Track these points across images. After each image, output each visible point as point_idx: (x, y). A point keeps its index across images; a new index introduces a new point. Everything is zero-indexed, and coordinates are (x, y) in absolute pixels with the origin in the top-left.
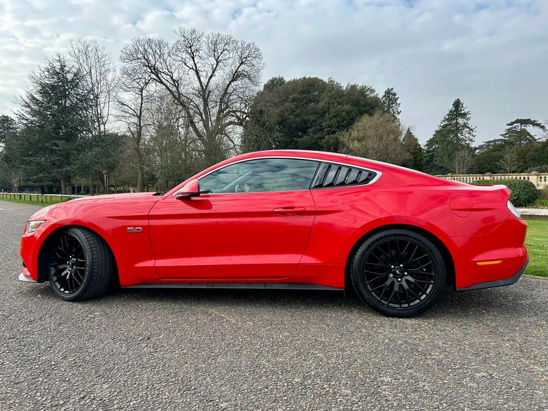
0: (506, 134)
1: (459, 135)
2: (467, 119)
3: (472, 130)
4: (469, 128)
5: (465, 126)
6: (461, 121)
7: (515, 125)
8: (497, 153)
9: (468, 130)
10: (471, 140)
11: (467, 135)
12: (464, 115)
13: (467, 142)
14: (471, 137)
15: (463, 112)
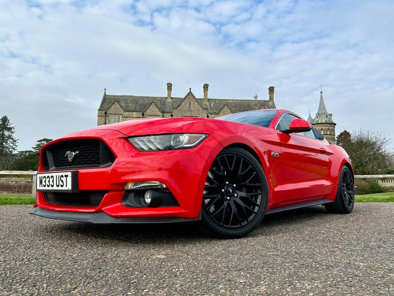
0: (36, 147)
1: (4, 143)
2: (12, 132)
3: (15, 141)
4: (13, 139)
5: (10, 137)
6: (6, 133)
7: (43, 142)
8: (33, 160)
9: (11, 140)
10: (14, 149)
11: (11, 145)
12: (10, 129)
13: (10, 150)
14: (14, 146)
15: (8, 126)
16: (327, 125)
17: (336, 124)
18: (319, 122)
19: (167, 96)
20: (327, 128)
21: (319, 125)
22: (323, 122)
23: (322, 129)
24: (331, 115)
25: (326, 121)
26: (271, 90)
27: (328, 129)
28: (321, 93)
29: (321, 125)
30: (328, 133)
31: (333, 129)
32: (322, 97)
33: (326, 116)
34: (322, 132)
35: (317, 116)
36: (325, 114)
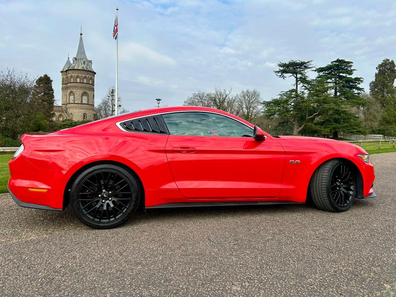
16: (84, 72)
17: (95, 73)
18: (75, 68)
20: (83, 75)
21: (74, 71)
22: (79, 68)
24: (91, 61)
25: (83, 67)
27: (85, 77)
29: (77, 72)
30: (85, 81)
31: (91, 78)
32: (81, 40)
33: (84, 62)
34: (78, 80)
35: (74, 61)
36: (83, 60)
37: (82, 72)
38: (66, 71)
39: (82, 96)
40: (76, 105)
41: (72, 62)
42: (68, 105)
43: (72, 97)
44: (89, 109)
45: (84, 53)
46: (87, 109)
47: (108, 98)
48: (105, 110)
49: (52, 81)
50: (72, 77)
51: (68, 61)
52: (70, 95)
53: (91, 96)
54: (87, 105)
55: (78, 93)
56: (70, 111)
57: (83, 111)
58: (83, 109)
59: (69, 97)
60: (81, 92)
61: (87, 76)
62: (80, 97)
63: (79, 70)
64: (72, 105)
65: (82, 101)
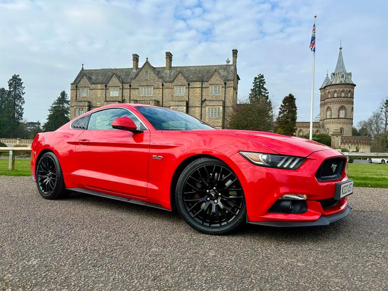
16: (342, 86)
17: (355, 85)
18: (333, 83)
19: (132, 67)
20: (341, 90)
21: (332, 87)
22: (337, 83)
23: (335, 91)
24: (350, 74)
25: (341, 81)
26: (235, 52)
27: (343, 91)
28: (341, 49)
29: (334, 87)
30: (343, 95)
31: (350, 91)
32: (340, 54)
33: (343, 76)
34: (336, 95)
35: (332, 77)
36: (342, 74)
37: (340, 86)
38: (325, 87)
39: (339, 111)
40: (333, 120)
41: (330, 78)
42: (325, 121)
43: (329, 113)
44: (346, 124)
45: (343, 67)
46: (344, 123)
47: (381, 110)
48: (377, 123)
49: (295, 99)
50: (329, 92)
51: (327, 78)
52: (327, 110)
53: (349, 109)
54: (344, 120)
55: (335, 107)
56: (327, 126)
57: (340, 126)
58: (340, 123)
59: (326, 112)
60: (339, 106)
61: (345, 89)
62: (337, 112)
63: (337, 84)
64: (329, 120)
65: (339, 116)
